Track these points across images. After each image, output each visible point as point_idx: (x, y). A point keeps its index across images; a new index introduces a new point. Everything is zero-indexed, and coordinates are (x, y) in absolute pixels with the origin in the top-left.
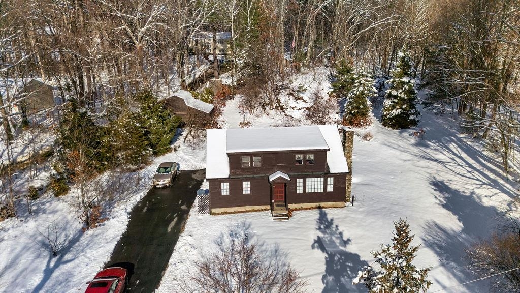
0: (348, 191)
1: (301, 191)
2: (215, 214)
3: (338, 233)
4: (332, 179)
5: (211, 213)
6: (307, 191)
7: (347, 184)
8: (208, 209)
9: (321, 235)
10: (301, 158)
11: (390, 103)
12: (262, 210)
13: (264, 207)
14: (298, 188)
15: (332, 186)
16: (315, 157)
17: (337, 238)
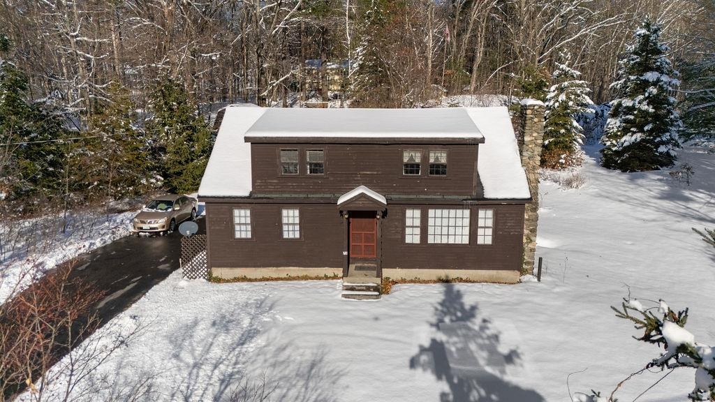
0: (527, 247)
1: (417, 240)
2: (218, 280)
3: (484, 335)
4: (490, 213)
5: (210, 279)
6: (431, 240)
7: (526, 232)
8: (204, 270)
9: (441, 337)
10: (418, 160)
11: (618, 124)
12: (326, 278)
13: (329, 271)
14: (408, 231)
15: (489, 232)
16: (448, 157)
17: (481, 347)
